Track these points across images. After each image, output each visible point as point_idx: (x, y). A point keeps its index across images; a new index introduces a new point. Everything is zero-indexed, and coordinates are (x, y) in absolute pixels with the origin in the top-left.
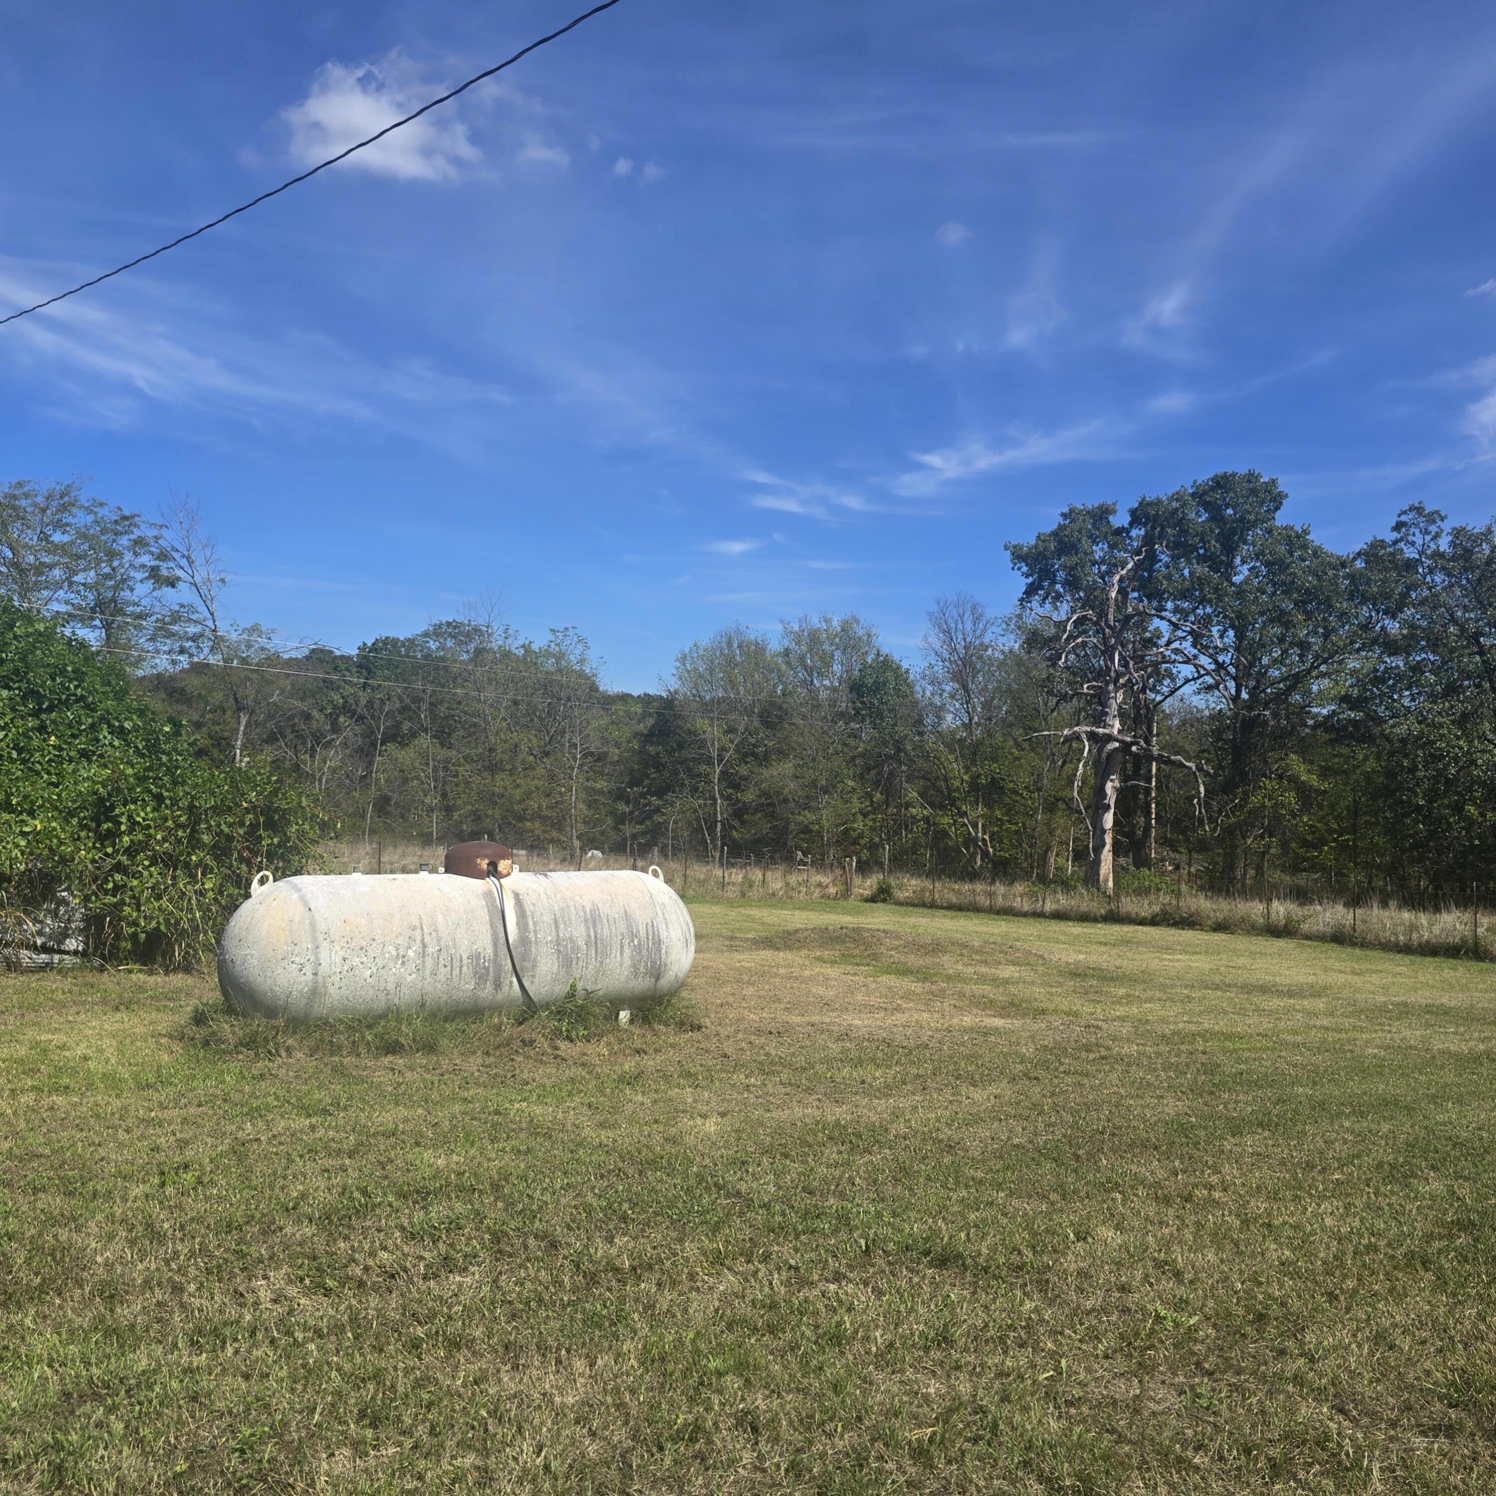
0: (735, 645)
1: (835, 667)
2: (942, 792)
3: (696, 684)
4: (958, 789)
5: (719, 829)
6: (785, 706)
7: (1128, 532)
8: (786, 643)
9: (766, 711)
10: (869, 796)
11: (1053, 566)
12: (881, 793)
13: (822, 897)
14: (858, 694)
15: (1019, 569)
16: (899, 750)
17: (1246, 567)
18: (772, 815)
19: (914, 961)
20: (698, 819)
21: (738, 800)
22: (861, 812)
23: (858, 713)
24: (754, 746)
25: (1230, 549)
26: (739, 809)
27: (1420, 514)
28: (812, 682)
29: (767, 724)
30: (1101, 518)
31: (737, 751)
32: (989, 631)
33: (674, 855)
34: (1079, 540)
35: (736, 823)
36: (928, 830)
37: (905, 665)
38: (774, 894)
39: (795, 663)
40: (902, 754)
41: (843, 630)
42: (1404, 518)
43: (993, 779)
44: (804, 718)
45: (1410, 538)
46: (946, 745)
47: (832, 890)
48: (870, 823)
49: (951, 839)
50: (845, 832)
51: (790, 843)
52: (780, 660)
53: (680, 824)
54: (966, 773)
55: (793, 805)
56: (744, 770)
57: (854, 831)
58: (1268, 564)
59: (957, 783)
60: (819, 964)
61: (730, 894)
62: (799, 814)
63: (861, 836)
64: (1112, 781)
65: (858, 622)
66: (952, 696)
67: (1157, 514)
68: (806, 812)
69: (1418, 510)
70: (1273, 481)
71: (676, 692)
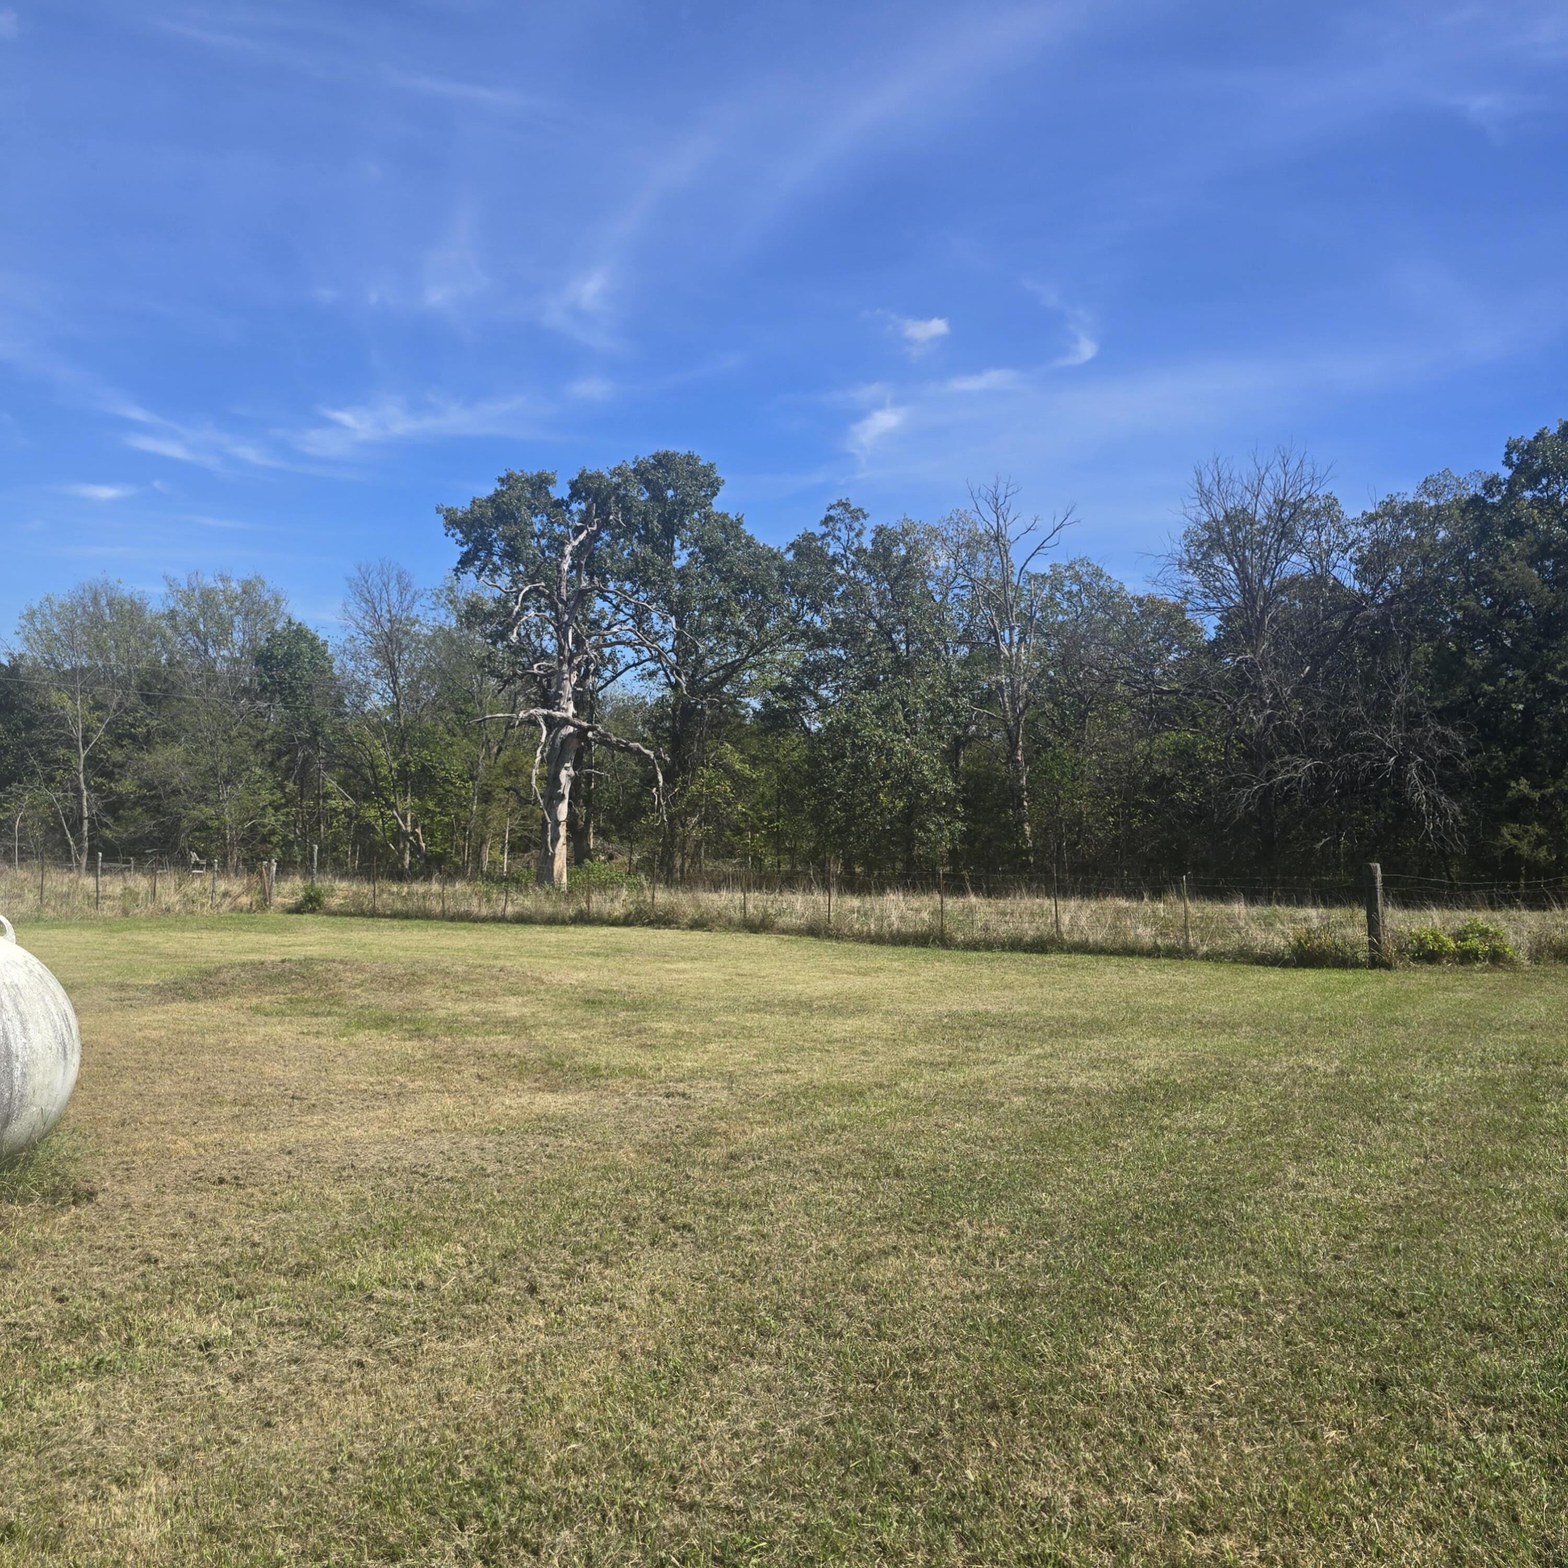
0: (103, 602)
1: (235, 635)
2: (367, 781)
3: (48, 647)
4: (385, 778)
5: (85, 828)
6: (171, 678)
7: (568, 507)
8: (172, 604)
9: (147, 683)
10: (281, 787)
11: (490, 535)
12: (295, 784)
13: (233, 910)
14: (265, 667)
15: (453, 535)
16: (316, 733)
17: (685, 552)
18: (157, 810)
19: (390, 1002)
20: (55, 815)
21: (111, 792)
22: (271, 804)
23: (264, 688)
24: (132, 726)
25: (670, 532)
26: (113, 803)
27: (846, 510)
28: (206, 651)
29: (148, 699)
30: (540, 488)
31: (108, 731)
32: (417, 604)
33: (22, 860)
34: (518, 509)
35: (108, 820)
36: (349, 823)
37: (322, 636)
38: (168, 910)
39: (183, 629)
40: (320, 738)
41: (244, 592)
42: (832, 512)
43: (423, 766)
44: (198, 692)
45: (837, 533)
46: (373, 729)
47: (245, 900)
48: (282, 818)
49: (378, 833)
50: (253, 828)
51: (183, 843)
52: (164, 623)
53: (30, 822)
54: (394, 760)
55: (185, 797)
56: (117, 755)
57: (264, 826)
58: (705, 551)
59: (384, 771)
60: (260, 1018)
61: (107, 913)
62: (194, 808)
63: (273, 832)
64: (566, 769)
65: (263, 584)
66: (377, 675)
67: (599, 489)
68: (202, 806)
69: (845, 505)
70: (712, 466)
71: (21, 656)
